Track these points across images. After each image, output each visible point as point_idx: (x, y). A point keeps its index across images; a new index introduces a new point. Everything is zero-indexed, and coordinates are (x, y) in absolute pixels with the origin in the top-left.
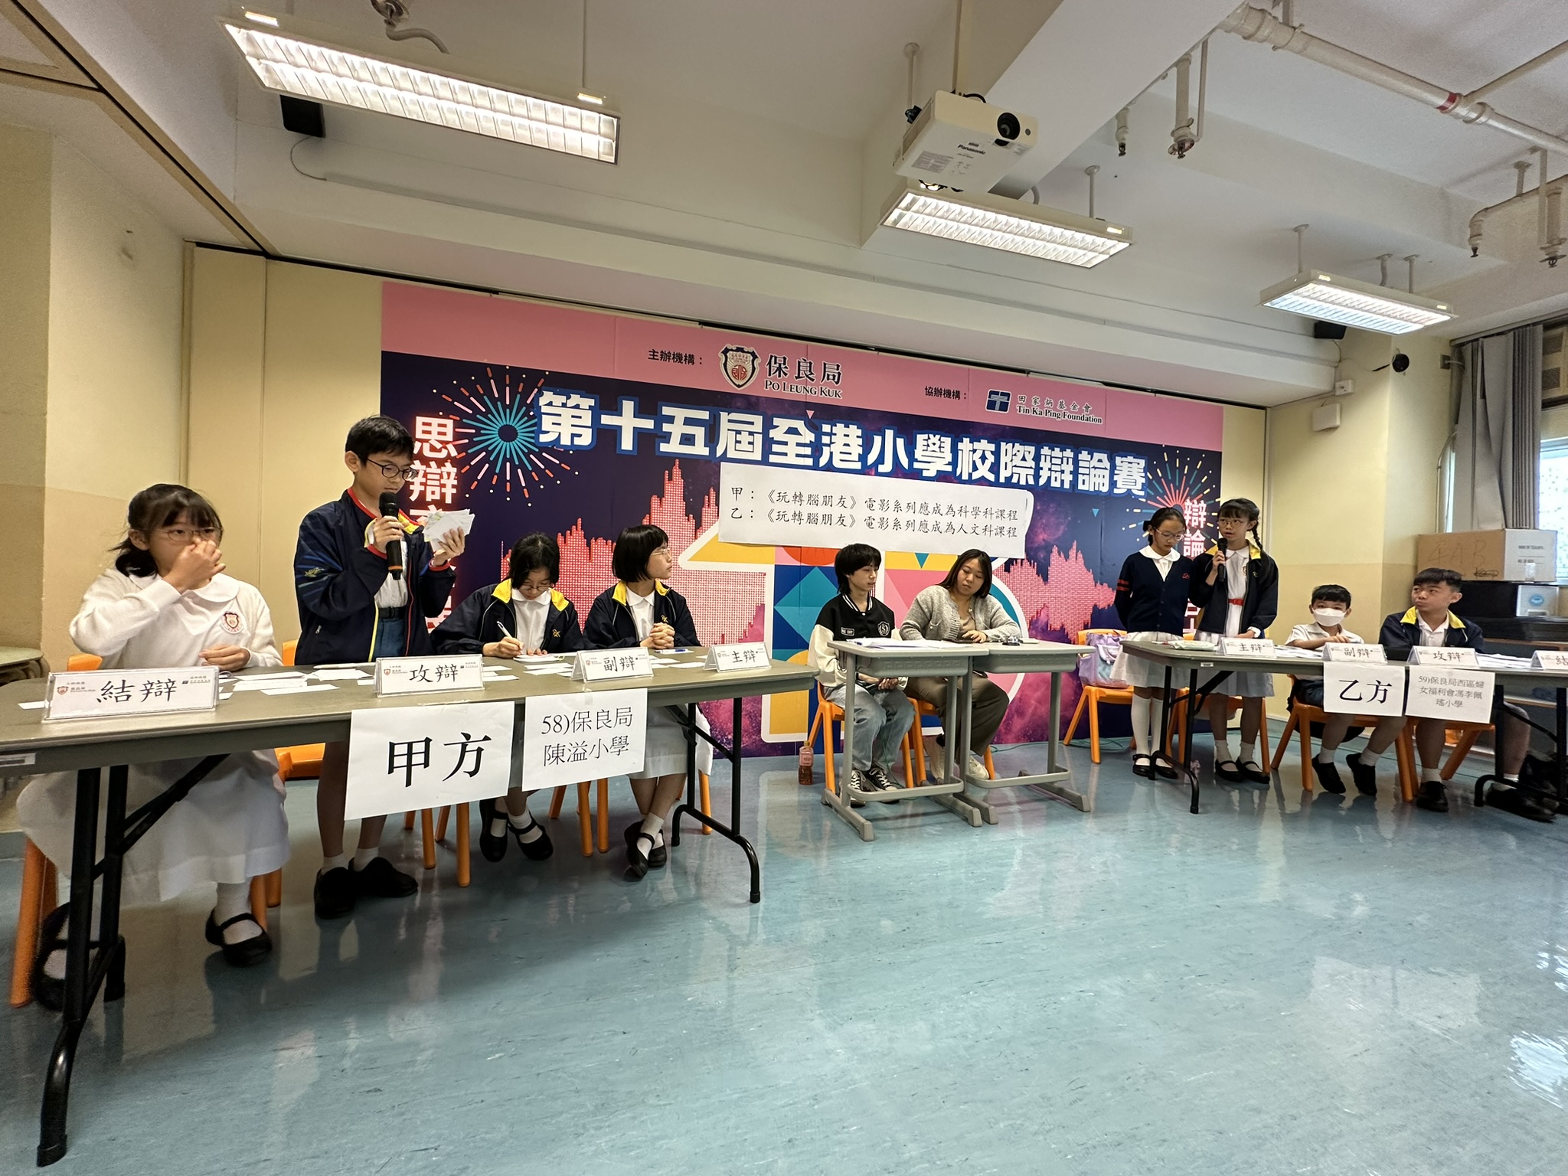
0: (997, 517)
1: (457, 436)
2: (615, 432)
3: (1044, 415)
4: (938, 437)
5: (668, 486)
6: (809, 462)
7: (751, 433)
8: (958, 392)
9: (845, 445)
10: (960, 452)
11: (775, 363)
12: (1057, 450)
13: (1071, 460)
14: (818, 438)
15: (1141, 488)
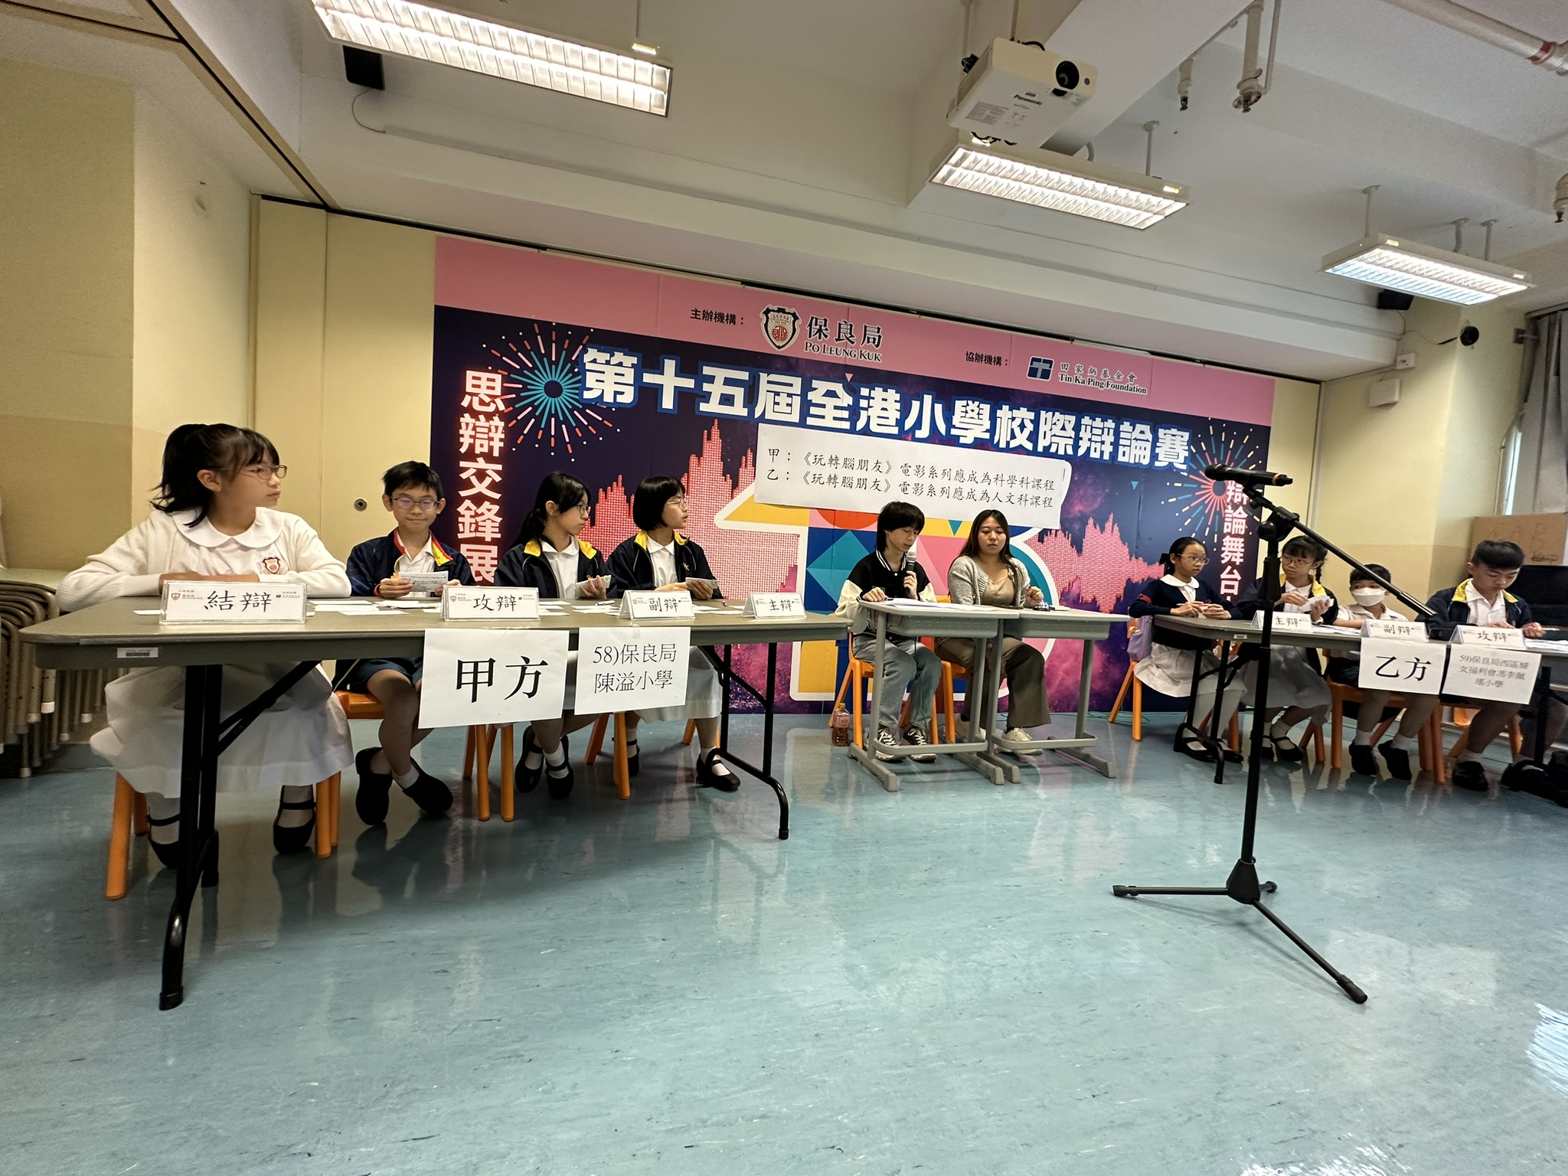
0: (1033, 487)
1: (505, 391)
2: (657, 390)
3: (1086, 384)
4: (977, 403)
5: (706, 445)
6: (846, 425)
7: (790, 395)
8: (999, 358)
9: (883, 409)
10: (998, 420)
11: (816, 324)
12: (1098, 420)
13: (1112, 431)
14: (856, 402)
15: (1183, 462)
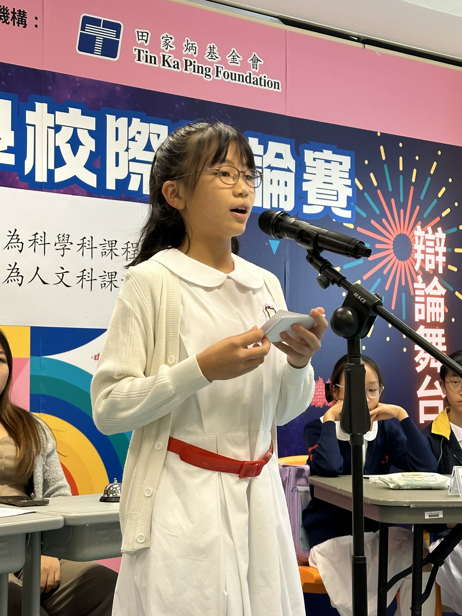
3: (182, 69)
8: (22, 14)
10: (30, 129)
15: (345, 206)
